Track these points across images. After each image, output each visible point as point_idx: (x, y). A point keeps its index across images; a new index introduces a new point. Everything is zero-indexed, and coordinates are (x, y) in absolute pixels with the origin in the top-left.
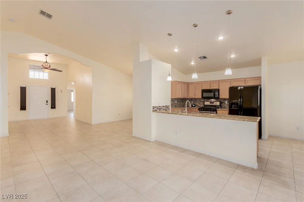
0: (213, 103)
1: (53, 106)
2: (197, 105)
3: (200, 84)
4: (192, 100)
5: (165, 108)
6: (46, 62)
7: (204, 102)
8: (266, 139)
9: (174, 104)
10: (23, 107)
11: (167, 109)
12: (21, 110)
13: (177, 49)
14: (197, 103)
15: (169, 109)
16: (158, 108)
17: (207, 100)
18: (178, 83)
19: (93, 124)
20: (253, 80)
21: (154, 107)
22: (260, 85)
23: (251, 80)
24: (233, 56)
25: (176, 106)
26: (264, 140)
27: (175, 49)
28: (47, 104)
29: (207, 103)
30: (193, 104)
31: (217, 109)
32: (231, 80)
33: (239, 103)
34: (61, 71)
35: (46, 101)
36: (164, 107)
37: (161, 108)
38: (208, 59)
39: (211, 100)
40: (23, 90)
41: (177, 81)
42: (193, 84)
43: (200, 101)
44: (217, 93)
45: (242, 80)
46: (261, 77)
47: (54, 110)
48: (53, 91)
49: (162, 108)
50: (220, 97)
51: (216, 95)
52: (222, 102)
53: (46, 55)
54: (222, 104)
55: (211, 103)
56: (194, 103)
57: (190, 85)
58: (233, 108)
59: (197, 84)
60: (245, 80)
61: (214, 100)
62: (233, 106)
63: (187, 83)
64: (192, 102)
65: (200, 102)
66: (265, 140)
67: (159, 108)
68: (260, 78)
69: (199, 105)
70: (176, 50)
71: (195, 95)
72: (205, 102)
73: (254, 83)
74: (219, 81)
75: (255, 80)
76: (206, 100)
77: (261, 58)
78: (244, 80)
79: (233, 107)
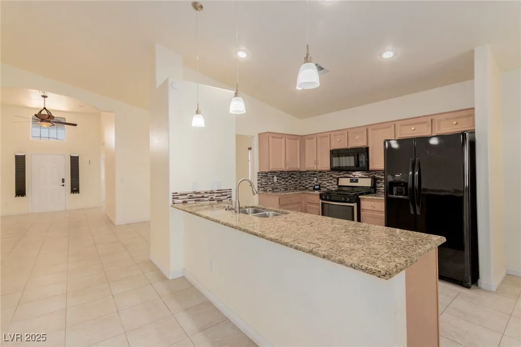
0: (357, 181)
1: (75, 189)
2: (325, 186)
3: (327, 137)
4: (314, 174)
5: (216, 195)
6: (45, 108)
7: (338, 178)
8: (494, 289)
9: (270, 183)
10: (21, 191)
11: (222, 198)
12: (16, 197)
13: (242, 50)
14: (324, 182)
15: (230, 197)
16: (191, 197)
17: (345, 175)
18: (289, 139)
19: (116, 224)
20: (454, 119)
21: (176, 196)
22: (473, 132)
23: (447, 119)
24: (388, 55)
25: (277, 188)
26: (484, 290)
27: (239, 50)
28: (63, 185)
29: (345, 182)
30: (316, 184)
31: (360, 197)
32: (395, 123)
33: (409, 184)
34: (76, 125)
35: (61, 181)
36: (212, 192)
37: (203, 197)
38: (328, 71)
39: (354, 173)
40: (20, 162)
41: (270, 133)
42: (313, 138)
43: (331, 176)
44: (362, 158)
45: (424, 119)
46: (473, 108)
47: (76, 195)
48: (75, 161)
49: (205, 195)
50: (371, 167)
51: (362, 162)
52: (379, 179)
53: (45, 97)
54: (379, 183)
55: (352, 181)
56: (320, 182)
57: (307, 142)
58: (394, 196)
59: (321, 137)
60: (432, 120)
61: (360, 175)
62: (395, 189)
63: (302, 136)
64: (315, 179)
65: (331, 180)
66: (490, 292)
67: (194, 195)
68: (470, 112)
69: (328, 186)
70: (242, 55)
71: (316, 163)
72: (340, 179)
73: (457, 127)
74: (367, 128)
75: (458, 118)
76: (342, 173)
77: (472, 52)
78: (429, 119)
79: (395, 192)
